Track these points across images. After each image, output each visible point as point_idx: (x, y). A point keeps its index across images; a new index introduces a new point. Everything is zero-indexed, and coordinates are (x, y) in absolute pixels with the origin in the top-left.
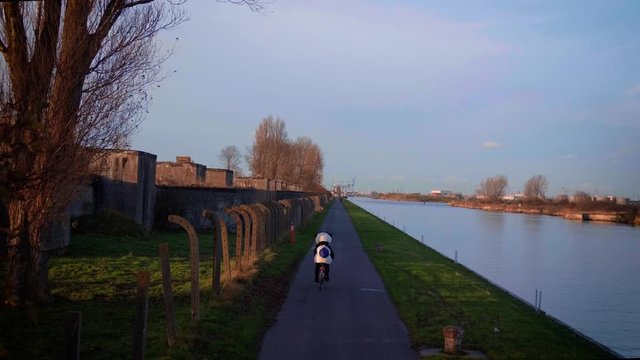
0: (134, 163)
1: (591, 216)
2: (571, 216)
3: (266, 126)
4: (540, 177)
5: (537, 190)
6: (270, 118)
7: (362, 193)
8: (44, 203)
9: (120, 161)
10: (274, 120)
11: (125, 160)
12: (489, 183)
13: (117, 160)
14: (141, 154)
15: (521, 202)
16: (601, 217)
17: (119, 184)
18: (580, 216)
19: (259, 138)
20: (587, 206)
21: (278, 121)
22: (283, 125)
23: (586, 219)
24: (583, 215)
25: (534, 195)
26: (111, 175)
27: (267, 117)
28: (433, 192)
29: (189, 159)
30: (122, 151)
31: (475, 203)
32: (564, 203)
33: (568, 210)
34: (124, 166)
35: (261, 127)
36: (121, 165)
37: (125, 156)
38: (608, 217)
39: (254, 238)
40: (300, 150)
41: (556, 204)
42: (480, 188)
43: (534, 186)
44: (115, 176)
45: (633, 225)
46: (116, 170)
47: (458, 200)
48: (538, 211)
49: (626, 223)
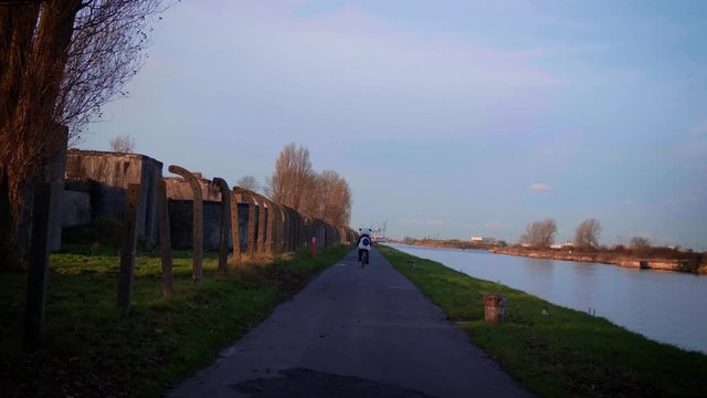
0: (136, 168)
1: (650, 264)
2: (628, 264)
3: (288, 155)
4: (593, 221)
5: (589, 236)
6: (293, 146)
7: (394, 239)
8: (27, 154)
9: (122, 166)
10: (297, 149)
11: (127, 165)
12: (536, 227)
13: (118, 165)
14: (145, 158)
15: (571, 248)
16: (662, 265)
17: (119, 192)
18: (638, 264)
19: (279, 168)
20: (645, 254)
21: (301, 149)
22: (307, 154)
23: (644, 267)
24: (641, 263)
25: (586, 241)
26: (110, 181)
27: (288, 144)
28: (473, 238)
29: (200, 175)
30: (124, 154)
31: (519, 250)
32: (620, 250)
33: (624, 258)
34: (125, 171)
35: (282, 155)
36: (122, 170)
37: (127, 160)
38: (670, 266)
39: (269, 232)
40: (325, 184)
41: (610, 252)
42: (526, 233)
43: (587, 231)
44: (116, 183)
45: (697, 273)
46: (117, 176)
47: (502, 246)
48: (590, 259)
49: (689, 271)
